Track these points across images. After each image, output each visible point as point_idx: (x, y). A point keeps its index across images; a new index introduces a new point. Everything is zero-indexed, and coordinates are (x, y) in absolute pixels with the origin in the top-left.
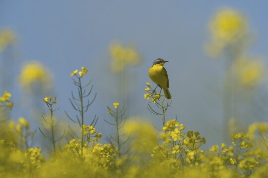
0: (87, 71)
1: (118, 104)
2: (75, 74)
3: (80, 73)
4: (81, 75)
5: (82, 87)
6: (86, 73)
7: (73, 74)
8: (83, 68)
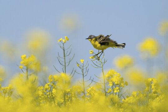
0: (68, 39)
1: (83, 60)
2: (60, 41)
3: (64, 40)
4: (64, 42)
5: (65, 50)
6: (68, 40)
7: (59, 41)
8: (66, 37)
